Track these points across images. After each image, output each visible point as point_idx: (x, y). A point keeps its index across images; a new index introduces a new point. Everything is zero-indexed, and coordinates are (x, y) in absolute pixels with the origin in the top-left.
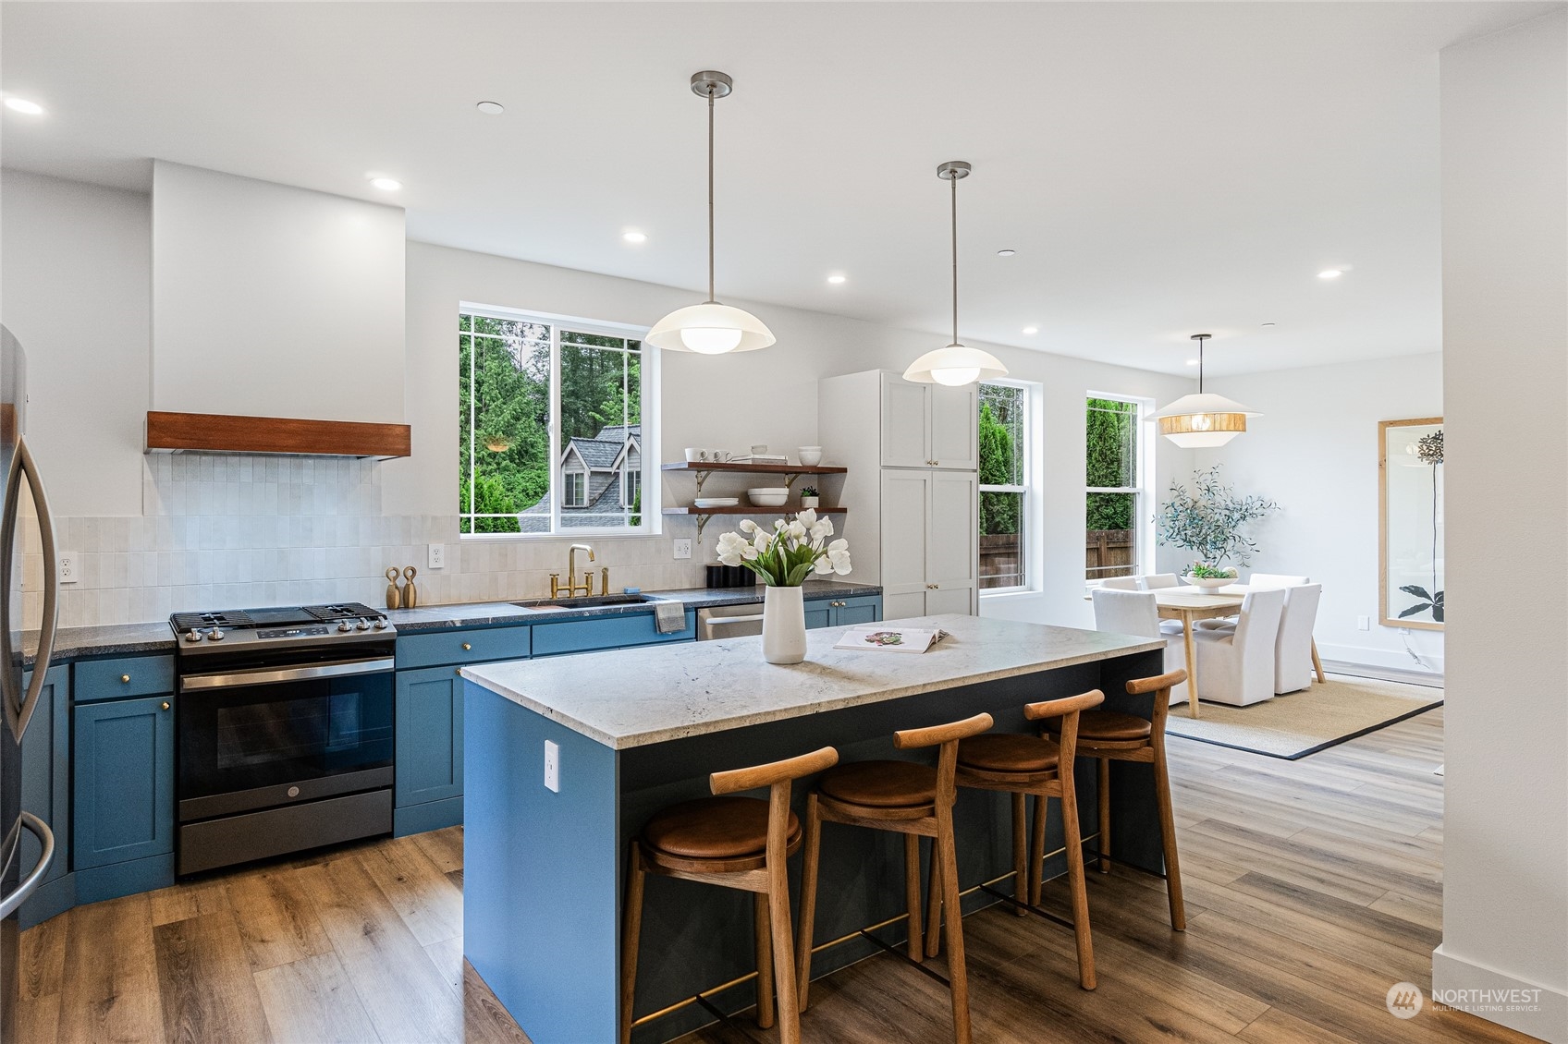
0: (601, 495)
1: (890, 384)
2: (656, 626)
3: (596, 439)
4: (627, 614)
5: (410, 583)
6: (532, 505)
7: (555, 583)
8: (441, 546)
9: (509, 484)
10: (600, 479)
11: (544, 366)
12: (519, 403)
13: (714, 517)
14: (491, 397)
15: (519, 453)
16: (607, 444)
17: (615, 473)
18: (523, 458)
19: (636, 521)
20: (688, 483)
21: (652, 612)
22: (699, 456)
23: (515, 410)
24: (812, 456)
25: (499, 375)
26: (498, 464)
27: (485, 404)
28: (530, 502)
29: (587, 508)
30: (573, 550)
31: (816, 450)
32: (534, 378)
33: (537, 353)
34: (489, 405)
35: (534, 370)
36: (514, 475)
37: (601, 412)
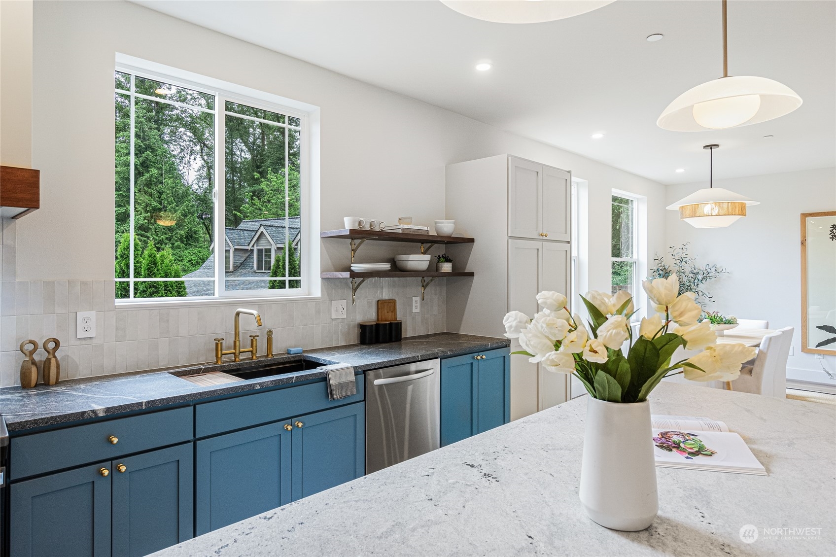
0: (241, 264)
1: (515, 166)
2: (328, 392)
3: (238, 228)
4: (300, 382)
5: (51, 356)
6: (195, 270)
7: (219, 348)
8: (92, 314)
9: (180, 257)
10: (241, 254)
11: (203, 185)
12: (187, 206)
13: (368, 281)
14: (168, 202)
15: (187, 237)
16: (245, 232)
17: (251, 250)
18: (189, 240)
19: (294, 284)
20: (344, 250)
21: (324, 378)
22: (357, 224)
23: (184, 210)
24: (447, 228)
25: (174, 188)
26: (173, 244)
27: (164, 206)
28: (194, 268)
29: (232, 272)
30: (238, 314)
31: (450, 223)
32: (197, 191)
33: (199, 177)
34: (167, 207)
35: (197, 187)
36: (183, 251)
37: (240, 211)
